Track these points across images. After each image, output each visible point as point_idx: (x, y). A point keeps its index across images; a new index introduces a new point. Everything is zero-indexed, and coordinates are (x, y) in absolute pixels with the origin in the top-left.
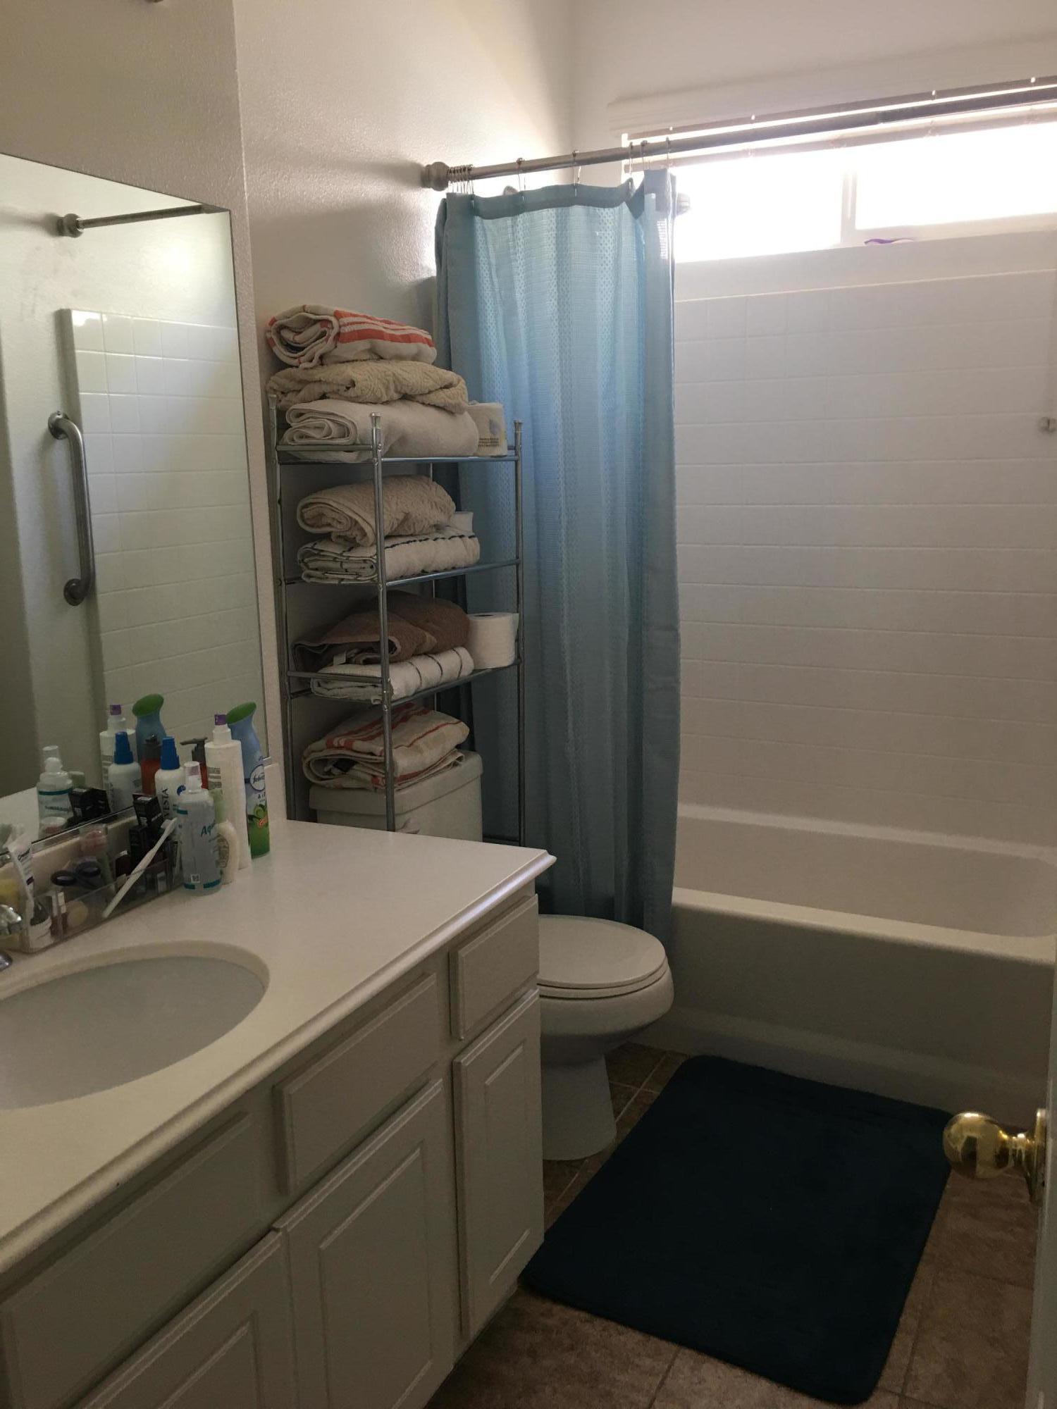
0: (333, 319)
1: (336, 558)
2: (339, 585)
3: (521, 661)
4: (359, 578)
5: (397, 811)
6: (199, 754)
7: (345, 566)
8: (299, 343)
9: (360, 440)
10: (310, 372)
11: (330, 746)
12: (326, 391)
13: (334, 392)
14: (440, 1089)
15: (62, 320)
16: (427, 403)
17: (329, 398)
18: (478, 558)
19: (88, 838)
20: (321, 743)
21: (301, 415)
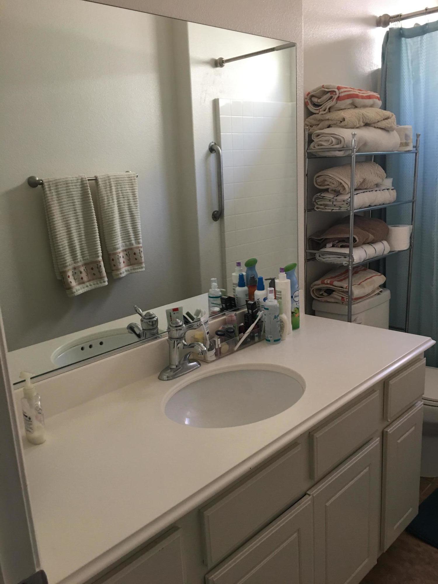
0: (336, 90)
1: (330, 200)
2: (331, 212)
3: (412, 247)
4: (341, 209)
5: (352, 313)
6: (272, 284)
7: (335, 203)
8: (320, 103)
9: (346, 145)
10: (324, 115)
11: (323, 283)
12: (330, 124)
13: (334, 124)
14: (378, 443)
15: (216, 103)
16: (377, 127)
17: (332, 127)
18: (395, 199)
19: (229, 317)
20: (319, 282)
21: (319, 135)
